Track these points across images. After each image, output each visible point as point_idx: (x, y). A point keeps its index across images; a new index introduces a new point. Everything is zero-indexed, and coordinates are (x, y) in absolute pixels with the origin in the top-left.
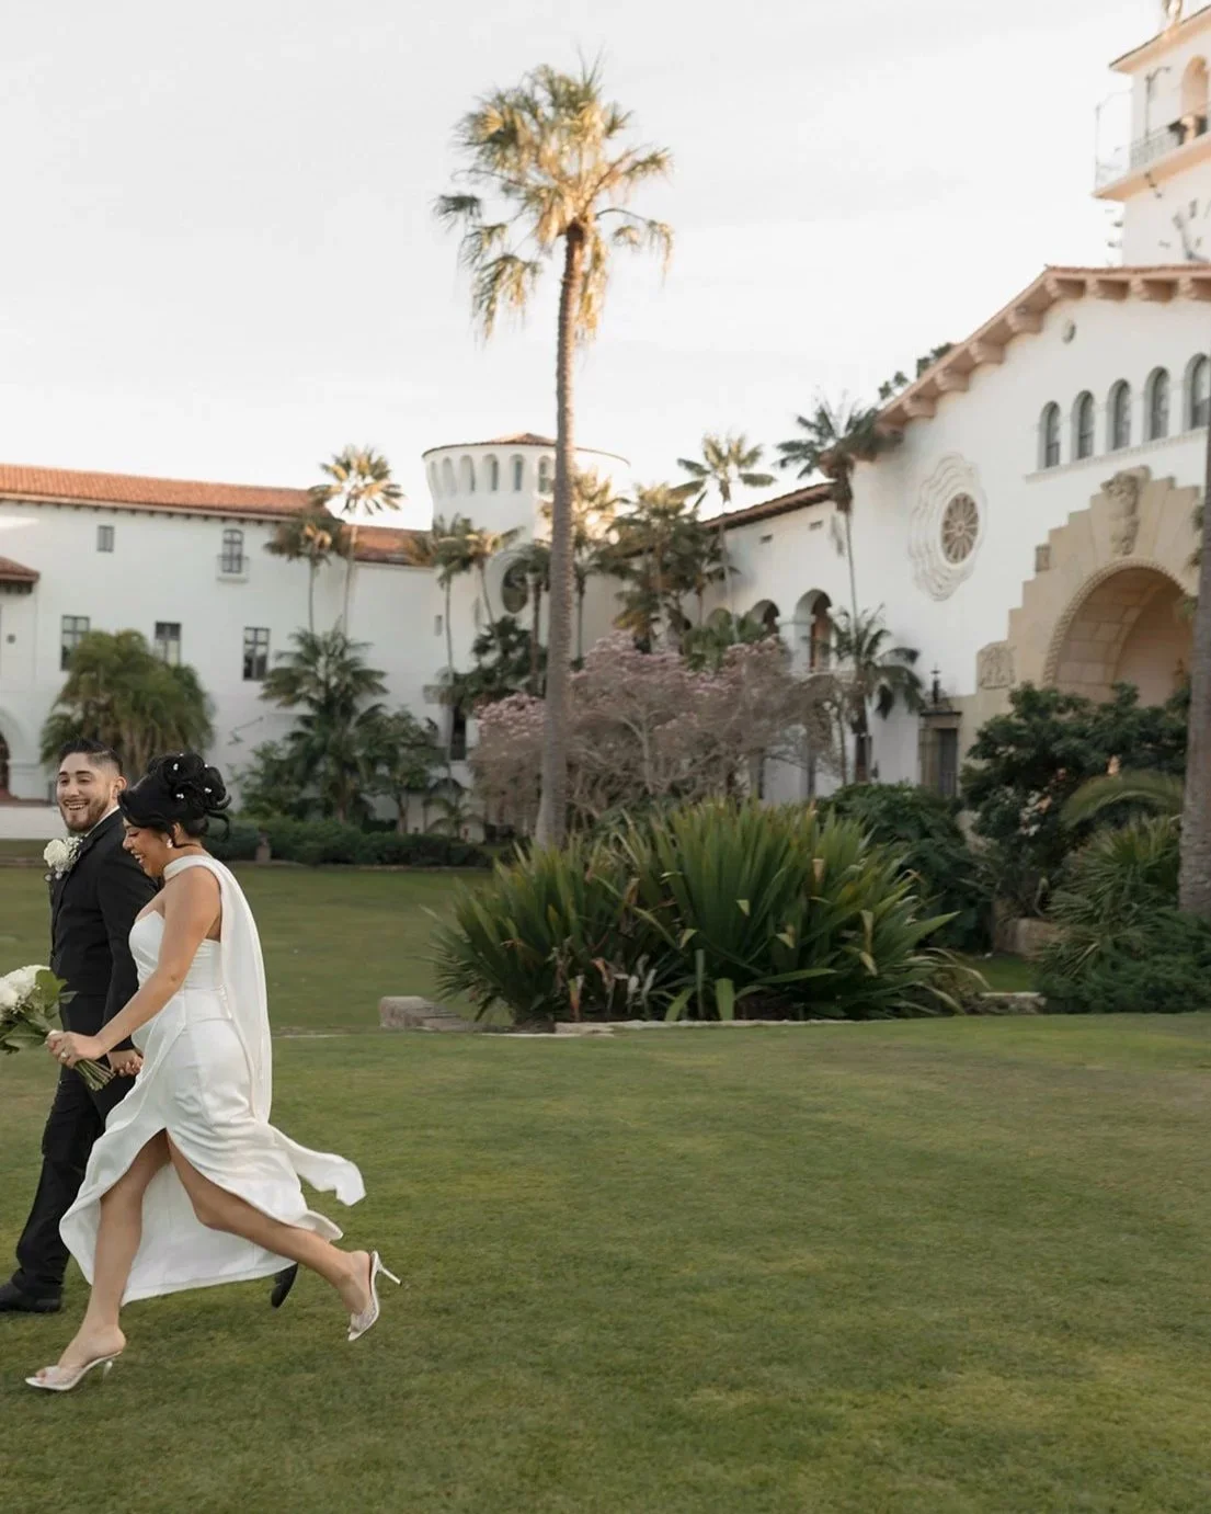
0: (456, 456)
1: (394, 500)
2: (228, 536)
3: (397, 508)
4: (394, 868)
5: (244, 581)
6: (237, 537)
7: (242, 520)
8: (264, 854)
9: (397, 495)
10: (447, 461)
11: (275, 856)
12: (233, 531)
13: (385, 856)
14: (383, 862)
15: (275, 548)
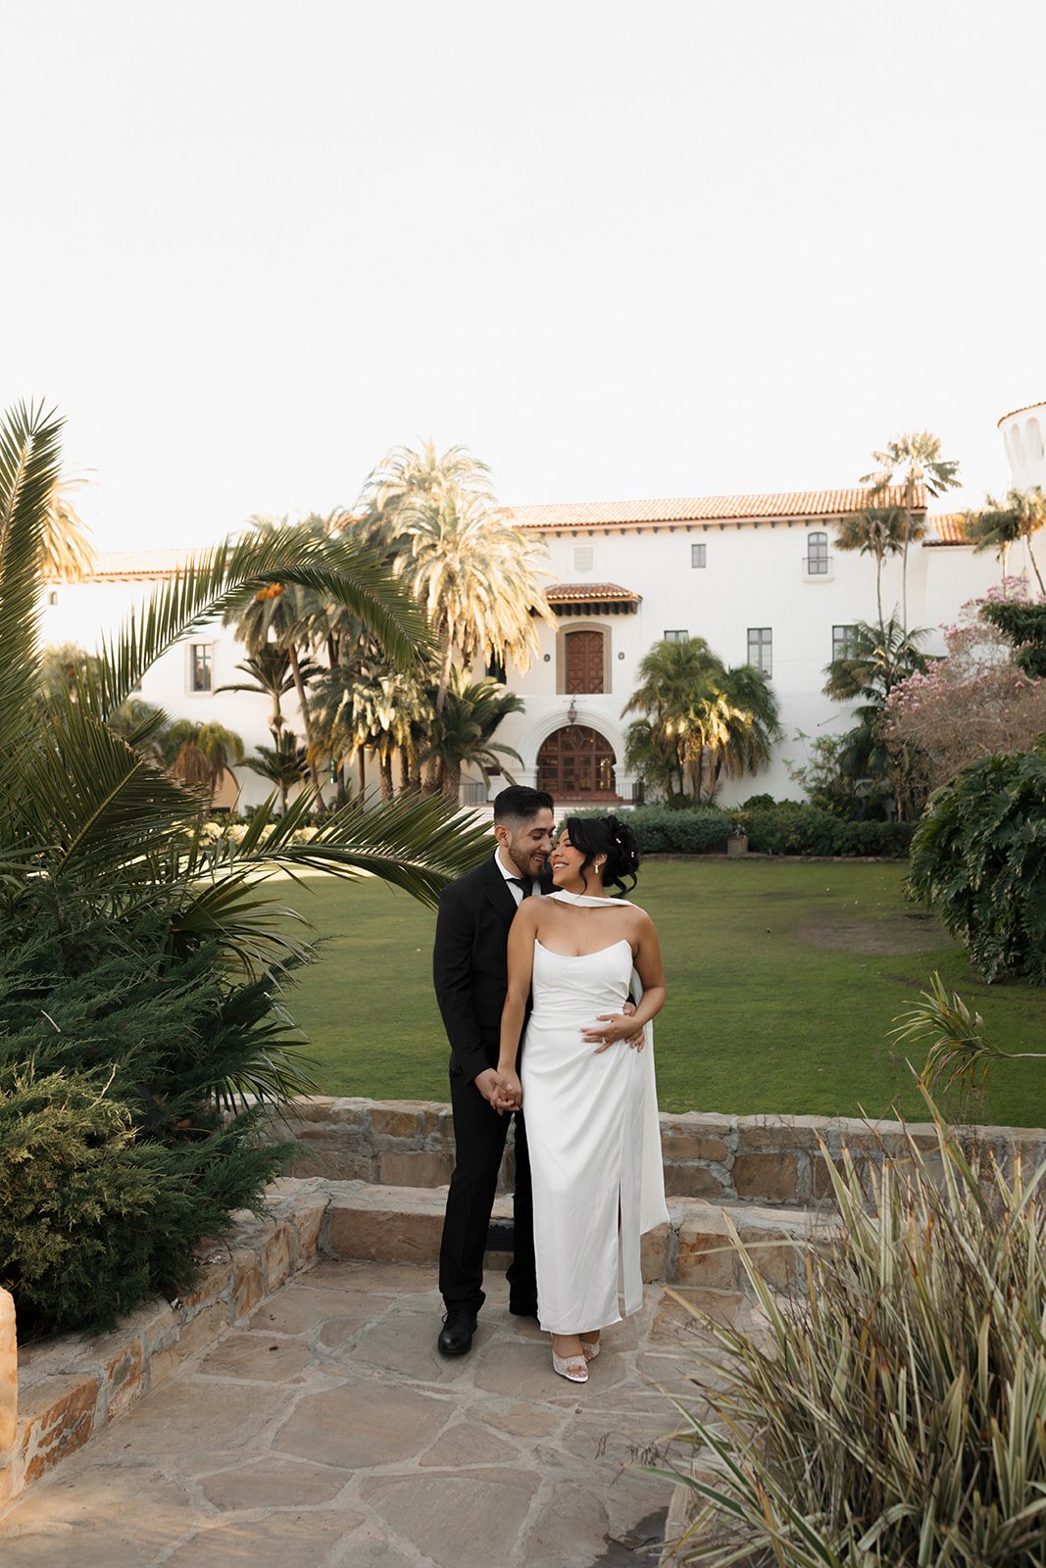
0: (1021, 420)
1: (951, 477)
2: (814, 539)
3: (955, 484)
4: (871, 859)
5: (831, 581)
6: (822, 538)
7: (825, 522)
8: (738, 846)
9: (953, 471)
10: (1015, 427)
11: (751, 848)
12: (818, 534)
13: (861, 847)
14: (859, 854)
15: (844, 544)
